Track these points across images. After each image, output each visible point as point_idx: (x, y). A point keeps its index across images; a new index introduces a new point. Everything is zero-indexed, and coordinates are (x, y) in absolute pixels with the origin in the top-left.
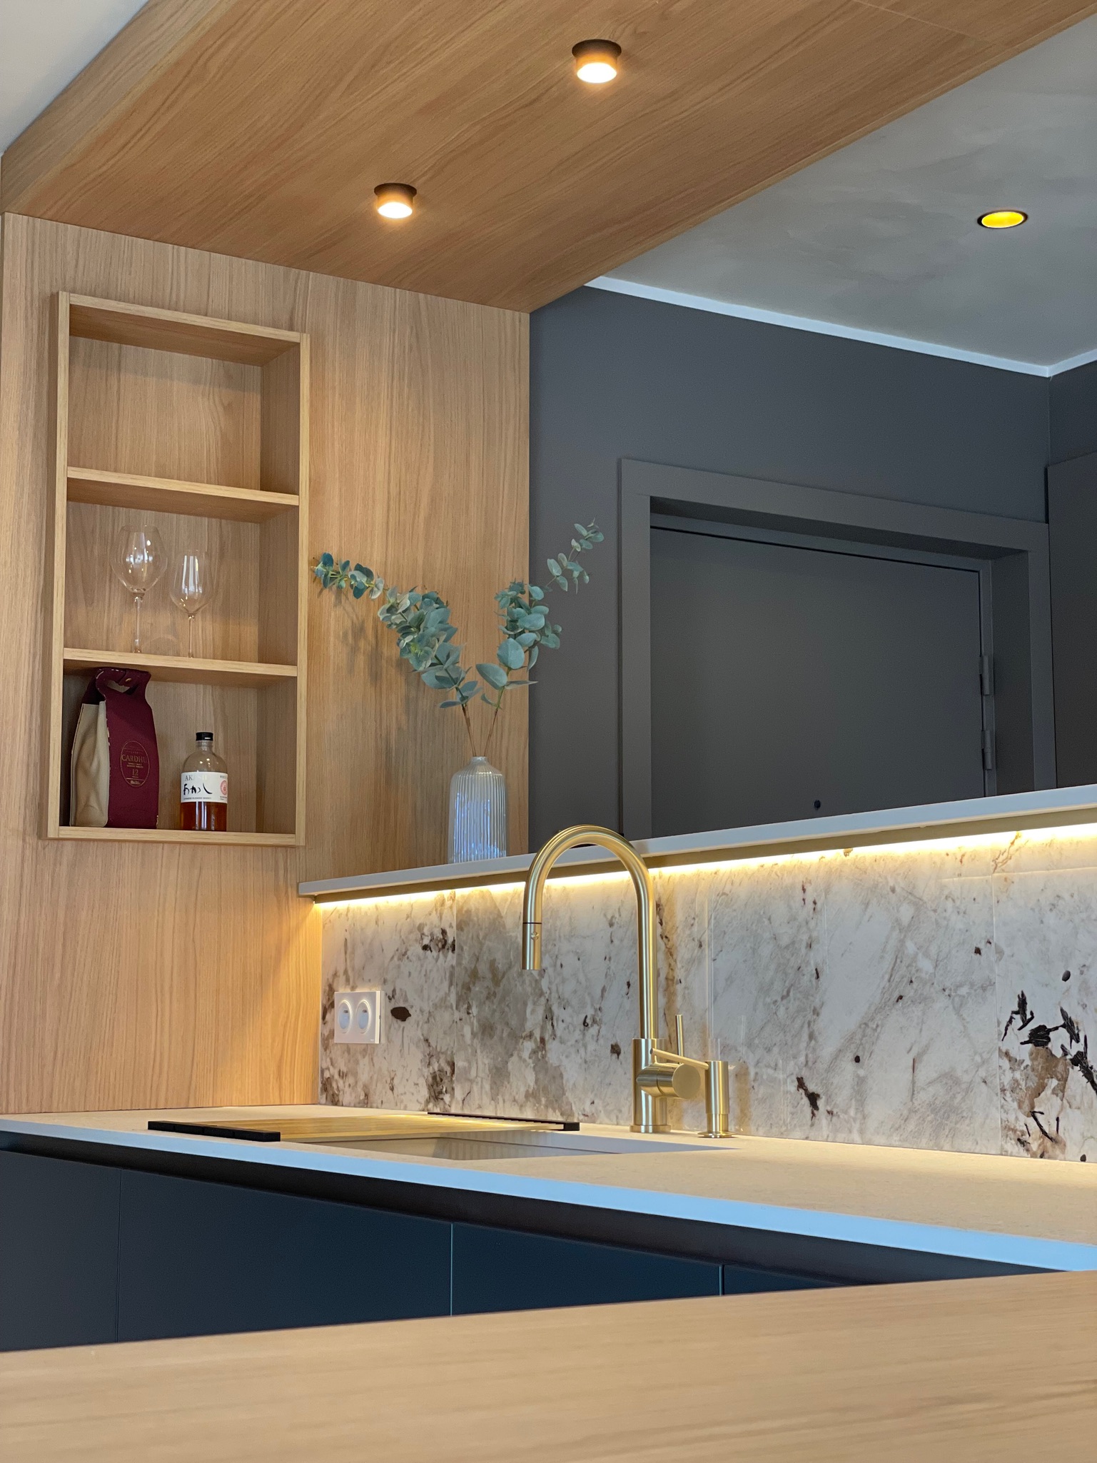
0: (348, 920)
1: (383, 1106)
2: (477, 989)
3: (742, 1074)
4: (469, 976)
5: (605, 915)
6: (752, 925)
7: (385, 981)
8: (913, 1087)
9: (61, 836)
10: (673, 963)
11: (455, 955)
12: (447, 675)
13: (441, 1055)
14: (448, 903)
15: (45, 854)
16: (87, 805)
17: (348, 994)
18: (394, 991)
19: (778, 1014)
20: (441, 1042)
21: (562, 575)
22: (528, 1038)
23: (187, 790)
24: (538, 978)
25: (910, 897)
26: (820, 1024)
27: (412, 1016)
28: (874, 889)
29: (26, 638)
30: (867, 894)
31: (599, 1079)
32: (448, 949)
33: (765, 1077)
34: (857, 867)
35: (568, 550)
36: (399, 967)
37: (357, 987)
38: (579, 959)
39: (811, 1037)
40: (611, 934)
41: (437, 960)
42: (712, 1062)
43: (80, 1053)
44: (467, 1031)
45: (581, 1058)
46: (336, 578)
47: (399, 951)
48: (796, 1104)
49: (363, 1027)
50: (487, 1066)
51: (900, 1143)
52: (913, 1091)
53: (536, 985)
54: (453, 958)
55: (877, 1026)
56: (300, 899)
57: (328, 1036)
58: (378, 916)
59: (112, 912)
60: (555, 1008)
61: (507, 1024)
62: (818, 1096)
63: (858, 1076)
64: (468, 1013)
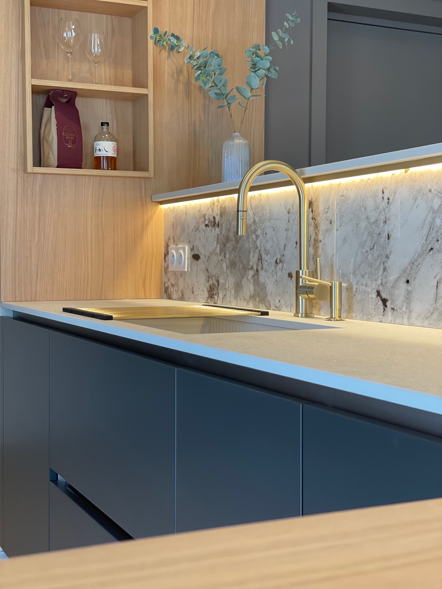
0: (174, 213)
1: (190, 300)
2: (229, 245)
3: (349, 289)
4: (225, 239)
5: (286, 208)
6: (356, 212)
7: (190, 242)
8: (437, 296)
9: (34, 172)
10: (317, 232)
11: (219, 229)
12: (220, 92)
13: (213, 277)
14: (216, 204)
15: (28, 181)
16: (48, 157)
17: (175, 248)
18: (193, 246)
19: (368, 258)
20: (214, 271)
21: (279, 40)
22: (251, 269)
23: (96, 151)
24: (255, 240)
25: (439, 194)
26: (389, 263)
27: (201, 258)
28: (420, 191)
29: (14, 75)
30: (416, 194)
31: (282, 290)
32: (216, 226)
33: (361, 290)
34: (411, 179)
35: (282, 27)
36: (195, 235)
37: (178, 244)
38: (274, 230)
39: (385, 269)
40: (289, 217)
41: (211, 231)
42: (333, 282)
43: (49, 274)
44: (224, 266)
45: (274, 279)
46: (162, 40)
47: (196, 227)
48: (376, 304)
49: (180, 263)
50: (233, 282)
51: (428, 326)
52: (437, 298)
53: (254, 243)
54: (218, 230)
55: (419, 264)
56: (153, 203)
57: (166, 268)
58: (186, 211)
59: (62, 208)
60: (263, 255)
61: (242, 262)
62: (387, 300)
63: (408, 290)
64: (225, 257)
